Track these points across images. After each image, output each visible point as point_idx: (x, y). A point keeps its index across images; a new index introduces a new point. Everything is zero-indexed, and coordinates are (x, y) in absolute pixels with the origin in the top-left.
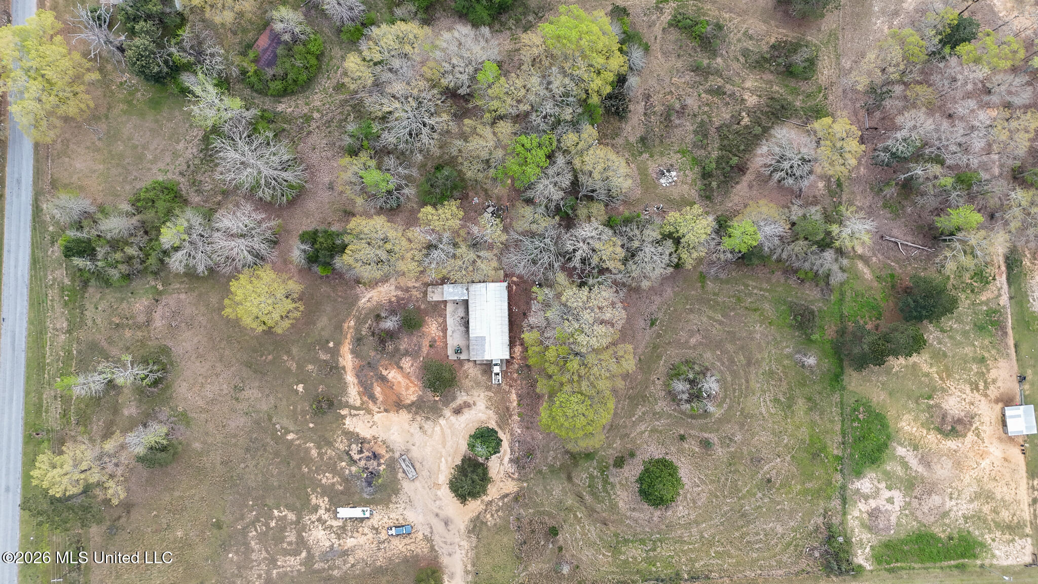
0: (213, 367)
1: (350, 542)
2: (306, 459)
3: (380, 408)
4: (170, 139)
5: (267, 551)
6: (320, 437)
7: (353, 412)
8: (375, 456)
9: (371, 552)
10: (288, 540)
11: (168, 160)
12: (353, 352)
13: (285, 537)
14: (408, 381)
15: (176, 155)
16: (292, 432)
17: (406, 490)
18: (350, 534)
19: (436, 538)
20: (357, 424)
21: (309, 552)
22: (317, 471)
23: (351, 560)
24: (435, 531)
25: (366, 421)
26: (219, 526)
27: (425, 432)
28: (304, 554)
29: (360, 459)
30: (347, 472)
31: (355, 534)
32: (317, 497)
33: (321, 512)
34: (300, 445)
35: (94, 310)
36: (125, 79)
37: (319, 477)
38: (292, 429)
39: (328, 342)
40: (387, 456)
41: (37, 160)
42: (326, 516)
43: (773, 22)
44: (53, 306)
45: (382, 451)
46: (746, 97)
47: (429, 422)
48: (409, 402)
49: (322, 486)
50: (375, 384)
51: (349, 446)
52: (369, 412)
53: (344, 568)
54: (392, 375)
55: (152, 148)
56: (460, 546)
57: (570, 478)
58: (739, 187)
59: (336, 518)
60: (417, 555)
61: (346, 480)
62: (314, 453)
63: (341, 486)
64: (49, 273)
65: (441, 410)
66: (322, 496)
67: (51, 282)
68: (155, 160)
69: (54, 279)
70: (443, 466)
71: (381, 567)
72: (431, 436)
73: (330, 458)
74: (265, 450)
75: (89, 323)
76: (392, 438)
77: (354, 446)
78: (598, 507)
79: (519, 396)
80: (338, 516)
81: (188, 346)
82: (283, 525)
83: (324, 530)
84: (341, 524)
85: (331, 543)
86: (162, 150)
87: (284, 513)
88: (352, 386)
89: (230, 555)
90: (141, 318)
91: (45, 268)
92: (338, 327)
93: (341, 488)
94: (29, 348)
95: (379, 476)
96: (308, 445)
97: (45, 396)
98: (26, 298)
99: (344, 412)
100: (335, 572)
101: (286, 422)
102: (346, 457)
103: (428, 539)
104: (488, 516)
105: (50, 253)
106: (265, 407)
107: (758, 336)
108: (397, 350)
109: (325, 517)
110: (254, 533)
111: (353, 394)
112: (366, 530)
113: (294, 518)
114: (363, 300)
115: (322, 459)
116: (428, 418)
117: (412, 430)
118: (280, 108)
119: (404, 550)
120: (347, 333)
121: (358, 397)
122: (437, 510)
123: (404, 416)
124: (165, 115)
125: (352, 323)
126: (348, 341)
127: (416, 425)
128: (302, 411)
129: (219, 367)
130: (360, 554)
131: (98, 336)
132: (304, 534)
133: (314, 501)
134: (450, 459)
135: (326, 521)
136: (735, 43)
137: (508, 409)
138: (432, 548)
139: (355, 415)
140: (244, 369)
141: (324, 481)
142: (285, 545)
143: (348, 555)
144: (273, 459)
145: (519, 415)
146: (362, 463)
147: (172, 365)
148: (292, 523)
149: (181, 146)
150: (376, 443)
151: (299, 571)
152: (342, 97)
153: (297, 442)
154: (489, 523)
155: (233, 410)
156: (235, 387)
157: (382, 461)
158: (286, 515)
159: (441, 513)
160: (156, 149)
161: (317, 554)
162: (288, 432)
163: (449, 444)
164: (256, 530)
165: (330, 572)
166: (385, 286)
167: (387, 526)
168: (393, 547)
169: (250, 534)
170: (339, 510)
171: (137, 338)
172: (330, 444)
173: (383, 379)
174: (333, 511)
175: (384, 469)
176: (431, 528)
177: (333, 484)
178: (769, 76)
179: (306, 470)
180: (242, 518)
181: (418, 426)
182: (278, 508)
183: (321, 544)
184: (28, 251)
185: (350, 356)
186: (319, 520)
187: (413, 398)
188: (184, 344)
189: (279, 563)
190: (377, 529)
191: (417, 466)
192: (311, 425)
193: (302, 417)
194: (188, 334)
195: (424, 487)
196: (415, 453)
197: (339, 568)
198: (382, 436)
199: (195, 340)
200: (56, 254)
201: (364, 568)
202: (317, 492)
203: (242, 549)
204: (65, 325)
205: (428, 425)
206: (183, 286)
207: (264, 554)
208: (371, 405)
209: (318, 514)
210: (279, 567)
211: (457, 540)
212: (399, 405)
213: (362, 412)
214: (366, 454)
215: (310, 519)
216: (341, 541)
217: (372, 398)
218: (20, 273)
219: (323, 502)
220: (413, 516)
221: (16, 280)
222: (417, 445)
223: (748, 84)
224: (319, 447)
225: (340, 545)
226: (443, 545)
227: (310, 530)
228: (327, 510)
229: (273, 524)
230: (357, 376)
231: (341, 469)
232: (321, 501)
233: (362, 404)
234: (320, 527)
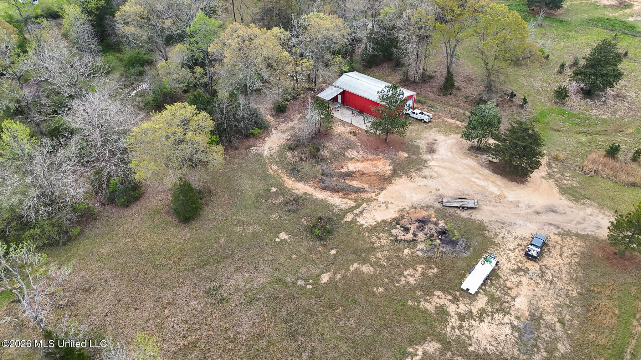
3: (374, 192)
6: (354, 253)
7: (357, 211)
8: (423, 222)
9: (550, 292)
12: (299, 180)
14: (370, 163)
16: (322, 273)
17: (486, 220)
18: (507, 298)
19: (567, 227)
20: (373, 215)
22: (392, 280)
23: (551, 318)
24: (557, 223)
25: (377, 207)
27: (431, 177)
29: (415, 235)
31: (513, 292)
32: (427, 301)
33: (452, 308)
34: (344, 277)
37: (403, 282)
38: (318, 271)
39: (269, 190)
40: (432, 213)
42: (462, 306)
45: (422, 214)
47: (425, 169)
48: (390, 172)
49: (415, 288)
50: (347, 182)
51: (390, 234)
52: (369, 200)
54: (351, 167)
56: (591, 215)
59: (473, 297)
60: (583, 253)
61: (428, 260)
62: (366, 269)
63: (432, 269)
65: (420, 158)
66: (432, 295)
70: (483, 183)
71: (580, 294)
72: (440, 176)
73: (388, 259)
74: (312, 314)
76: (415, 199)
77: (394, 231)
80: (472, 291)
83: (482, 321)
84: (486, 299)
85: (509, 326)
87: (420, 353)
88: (331, 198)
92: (265, 176)
93: (435, 270)
95: (451, 231)
96: (352, 269)
99: (349, 218)
100: (562, 349)
101: (304, 272)
103: (565, 234)
104: (565, 182)
108: (333, 152)
109: (463, 308)
111: (339, 202)
112: (514, 279)
114: (266, 152)
115: (382, 266)
116: (419, 170)
117: (421, 184)
119: (567, 261)
120: (278, 175)
121: (346, 200)
122: (532, 210)
123: (401, 181)
125: (274, 167)
126: (285, 178)
128: (309, 250)
129: (167, 294)
130: (547, 305)
132: (471, 349)
133: (430, 308)
135: (470, 312)
138: (579, 236)
139: (361, 212)
140: (202, 270)
141: (412, 281)
143: (541, 317)
144: (334, 314)
146: (421, 235)
150: (408, 213)
153: (339, 276)
154: (574, 185)
155: (229, 315)
156: (208, 292)
157: (434, 219)
158: (425, 353)
159: (537, 208)
161: (516, 353)
162: (317, 278)
163: (460, 169)
165: (557, 354)
166: (272, 137)
168: (557, 268)
170: (464, 287)
172: (372, 249)
173: (349, 175)
175: (446, 223)
176: (551, 224)
177: (424, 274)
179: (381, 289)
181: (420, 179)
183: (503, 337)
185: (301, 185)
186: (462, 317)
187: (389, 167)
190: (519, 269)
192: (333, 252)
193: (316, 254)
195: (495, 206)
196: (448, 193)
197: (557, 339)
198: (406, 205)
201: (573, 312)
202: (420, 297)
205: (426, 172)
208: (364, 196)
209: (453, 314)
211: (581, 213)
212: (386, 179)
213: (364, 205)
214: (413, 227)
215: (453, 328)
216: (513, 313)
217: (357, 190)
219: (440, 298)
222: (440, 187)
224: (366, 261)
225: (517, 318)
226: (581, 226)
227: (470, 338)
228: (455, 301)
231: (411, 256)
232: (436, 299)
233: (356, 200)
234: (474, 323)
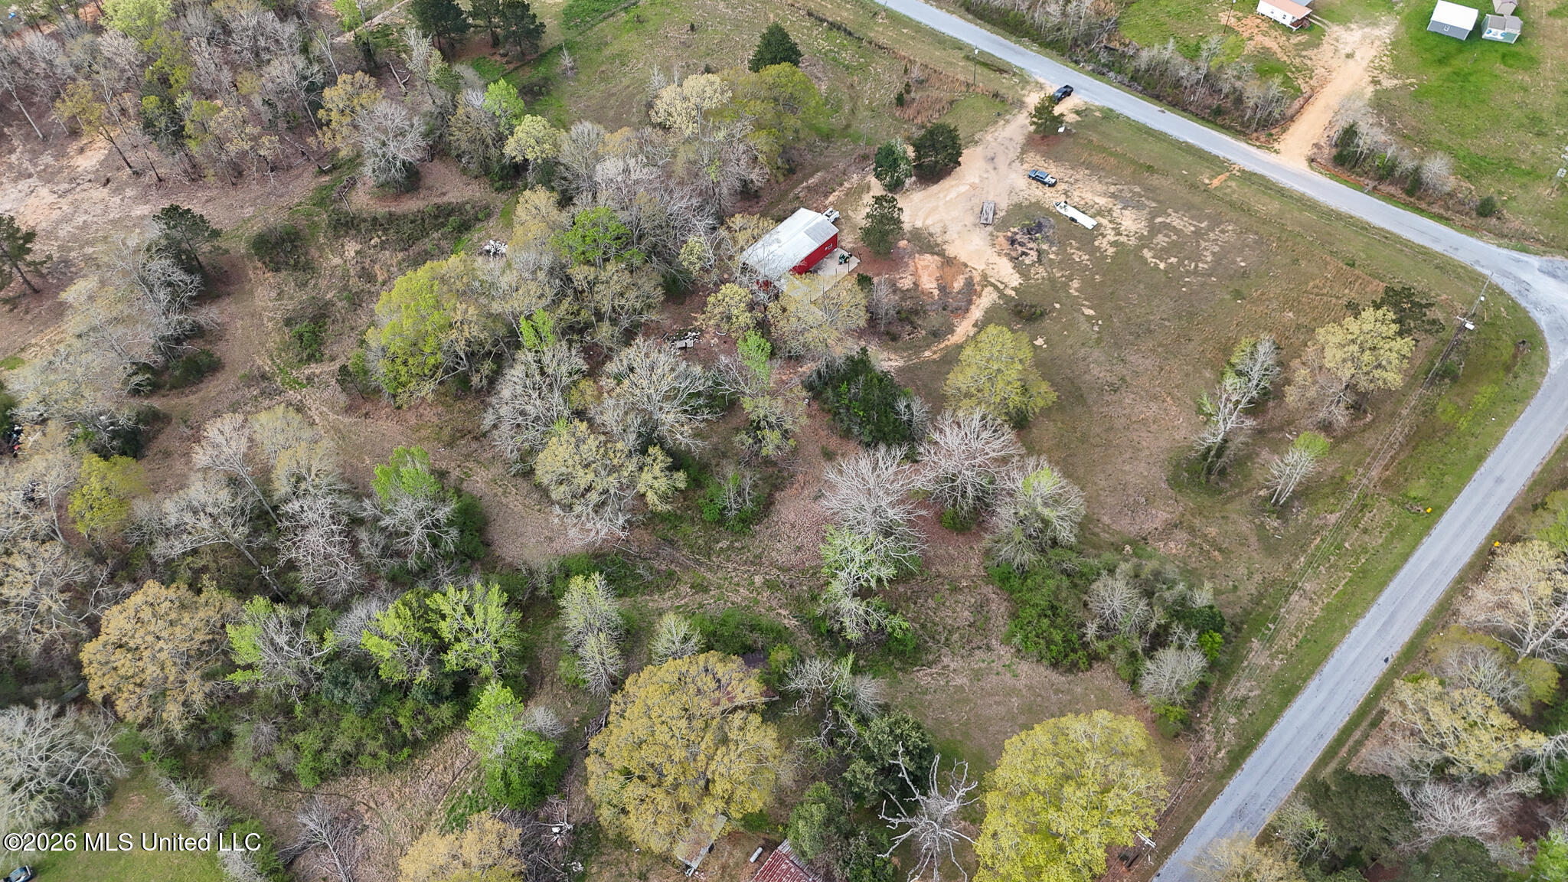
0: (1126, 428)
1: (1102, 201)
2: (1088, 284)
3: (971, 271)
4: (967, 701)
5: (1198, 245)
6: (1057, 292)
7: (1002, 287)
8: (1013, 242)
9: (1087, 183)
10: (1167, 239)
11: (994, 678)
12: (952, 332)
13: (1167, 243)
14: (920, 271)
15: (977, 675)
16: (1084, 314)
17: (1007, 201)
18: (1097, 206)
19: (1012, 156)
20: (1007, 275)
21: (1153, 218)
22: (1086, 268)
23: (1112, 189)
24: (1009, 161)
25: (995, 271)
26: (1238, 294)
27: (945, 227)
28: (1159, 220)
29: (1031, 249)
30: (1054, 249)
31: (1092, 202)
32: (1105, 251)
33: (1112, 238)
34: (1086, 299)
35: (1241, 588)
36: (963, 823)
37: (1088, 263)
38: (1081, 316)
40: (1000, 234)
41: (1190, 822)
42: (1108, 232)
43: (247, 287)
44: (1297, 628)
45: (1001, 240)
46: (353, 254)
47: (932, 230)
48: (936, 257)
49: (1092, 255)
50: (955, 291)
51: (1033, 265)
52: (984, 277)
53: (1125, 187)
54: (929, 284)
55: (1002, 710)
56: (996, 139)
57: (848, 126)
58: (454, 200)
59: (1100, 224)
60: (1043, 156)
61: (1062, 244)
62: (1075, 284)
63: (1071, 243)
64: (1276, 669)
65: (910, 232)
66: (1099, 248)
67: (1280, 656)
68: (1013, 691)
69: (1272, 657)
70: (953, 194)
71: (1086, 169)
72: (941, 221)
73: (1062, 269)
74: (1129, 319)
75: (1257, 578)
76: (981, 243)
77: (1027, 262)
78: (845, 97)
79: (826, 196)
80: (1096, 224)
81: (1142, 468)
82: (1162, 253)
83: (1120, 224)
84: (1100, 217)
85: (1123, 211)
86: (991, 695)
87: (1154, 260)
88: (981, 305)
89: (1243, 264)
90: (1182, 535)
91: (1278, 679)
93: (1073, 242)
94: (1368, 604)
95: (1024, 225)
96: (1077, 294)
97: (1380, 541)
98: (1332, 661)
99: (1011, 293)
100: (1137, 189)
101: (1084, 326)
102: (1044, 261)
103: (1021, 160)
105: (1256, 692)
106: (1096, 353)
107: (582, 105)
108: (903, 299)
109: (1110, 232)
110: (1200, 265)
111: (987, 299)
112: (1076, 199)
113: (1145, 251)
115: (1072, 275)
116: (931, 235)
117: (955, 236)
118: (792, 622)
119: (1052, 166)
120: (940, 350)
121: (984, 294)
122: (992, 171)
123: (951, 251)
124: (948, 733)
125: (927, 354)
126: (946, 342)
127: (947, 237)
128: (1056, 323)
129: (1119, 423)
130: (1100, 188)
131: (1256, 556)
132: (1146, 233)
133: (1111, 251)
134: (941, 195)
135: (1113, 228)
136: (297, 298)
137: (847, 195)
138: (1023, 152)
139: (1002, 283)
140: (1090, 402)
141: (1086, 257)
142: (1174, 237)
143: (1113, 194)
144: (1126, 307)
145: (841, 185)
146: (1031, 245)
147: (1178, 465)
148: (1151, 249)
149: (960, 680)
150: (1002, 250)
151: (1176, 212)
152: (708, 575)
153: (1086, 303)
155: (1136, 374)
156: (1115, 391)
157: (1009, 234)
158: (1153, 258)
159: (989, 167)
160: (997, 703)
161: (1145, 212)
162: (1089, 318)
164: (1197, 266)
165: (1143, 193)
167: (1052, 189)
169: (1206, 266)
170: (1090, 227)
171: (1204, 520)
172: (1052, 280)
173: (942, 289)
174: (1096, 231)
175: (1014, 227)
176: (1010, 165)
177: (1078, 249)
178: (314, 252)
179: (1097, 277)
180: (1203, 285)
182: (1156, 268)
183: (1134, 216)
184: (1289, 714)
185: (958, 330)
186: (1119, 234)
187: (928, 257)
188: (1146, 474)
189: (1193, 229)
191: (977, 210)
192: (1057, 306)
193: (1061, 318)
194: (1132, 479)
195: (988, 192)
196: (970, 219)
197: (1131, 191)
198: (989, 251)
199: (1127, 468)
200: (1248, 684)
201: (1104, 177)
202: (1102, 254)
203: (1224, 262)
204: (1295, 597)
205: (936, 229)
206: (1097, 530)
207: (1203, 244)
208: (977, 279)
209: (1116, 238)
210: (1194, 226)
211: (994, 144)
212: (949, 262)
213: (992, 280)
214: (1020, 249)
215: (1129, 240)
216: (1110, 207)
217: (969, 283)
218: (1322, 696)
219: (1102, 243)
220: (1021, 182)
221: (1332, 693)
222: (961, 223)
223: (337, 261)
224: (1066, 285)
225: (1114, 205)
226: (1011, 149)
227: (1136, 233)
228: (1103, 235)
229: (1173, 260)
230: (967, 310)
231: (1057, 254)
232: (1103, 245)
233: (986, 286)
234: (1123, 228)
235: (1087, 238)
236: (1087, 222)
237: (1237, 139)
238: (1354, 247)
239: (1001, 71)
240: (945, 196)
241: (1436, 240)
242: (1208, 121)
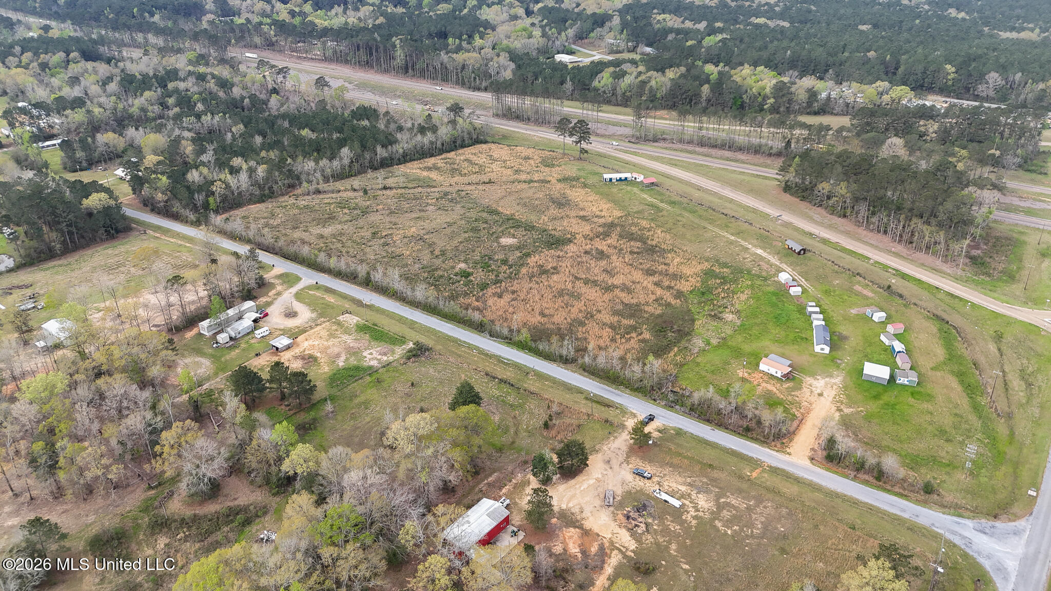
1: (683, 488)
2: (682, 547)
3: (602, 539)
5: (751, 517)
6: (662, 552)
7: (624, 550)
8: (628, 518)
9: (672, 476)
10: (729, 513)
12: (593, 584)
13: (731, 516)
14: (567, 540)
16: (682, 568)
17: (621, 490)
18: (680, 492)
19: (621, 460)
20: (627, 541)
21: (718, 499)
22: (679, 535)
23: (689, 480)
24: (619, 463)
25: (618, 539)
26: (783, 551)
27: (581, 508)
28: (722, 500)
29: (641, 522)
30: (656, 522)
31: (676, 489)
32: (690, 523)
33: (694, 514)
34: (682, 557)
37: (680, 531)
38: (681, 570)
40: (619, 512)
42: (691, 509)
45: (620, 516)
46: (162, 546)
47: (573, 511)
48: (577, 530)
49: (682, 526)
50: (593, 554)
51: (643, 533)
52: (612, 543)
53: (697, 479)
54: (574, 549)
56: (609, 449)
57: (513, 443)
58: (242, 504)
59: (684, 504)
60: (641, 459)
61: (661, 518)
62: (674, 547)
65: (559, 513)
66: (686, 521)
70: (585, 486)
71: (670, 467)
72: (579, 504)
73: (663, 536)
74: (713, 571)
76: (607, 519)
77: (639, 532)
78: (511, 424)
79: (500, 489)
80: (681, 504)
82: (728, 523)
83: (697, 504)
84: (683, 499)
85: (698, 495)
88: (612, 564)
89: (782, 529)
93: (668, 517)
95: (634, 506)
96: (675, 554)
99: (631, 554)
100: (705, 480)
101: (684, 577)
102: (651, 531)
103: (627, 462)
107: (337, 435)
108: (557, 561)
110: (754, 531)
111: (614, 559)
112: (666, 487)
113: (717, 522)
115: (670, 540)
116: (573, 514)
117: (589, 514)
119: (648, 466)
121: (613, 555)
122: (609, 470)
123: (587, 525)
127: (584, 515)
128: (664, 575)
130: (680, 479)
132: (715, 510)
133: (694, 522)
134: (577, 486)
135: (693, 507)
137: (514, 488)
138: (628, 457)
139: (624, 547)
141: (678, 527)
142: (734, 512)
143: (689, 483)
144: (710, 562)
145: (510, 481)
146: (640, 520)
148: (720, 521)
150: (622, 523)
151: (732, 494)
153: (682, 560)
157: (625, 512)
158: (723, 527)
159: (606, 466)
161: (712, 495)
162: (686, 571)
164: (752, 532)
165: (709, 482)
167: (650, 481)
169: (758, 532)
170: (678, 506)
172: (657, 544)
173: (584, 552)
174: (682, 509)
175: (628, 507)
176: (620, 465)
177: (672, 522)
179: (687, 541)
180: (759, 545)
182: (726, 533)
183: (705, 498)
185: (597, 583)
186: (697, 510)
187: (572, 529)
189: (745, 506)
191: (602, 496)
192: (663, 563)
193: (667, 572)
195: (608, 484)
196: (598, 503)
197: (700, 481)
198: (613, 524)
201: (682, 472)
202: (688, 525)
203: (770, 528)
205: (576, 510)
207: (754, 516)
208: (607, 545)
209: (696, 514)
211: (608, 452)
212: (586, 533)
213: (617, 545)
214: (634, 523)
215: (705, 515)
216: (689, 492)
217: (602, 548)
219: (687, 517)
220: (629, 477)
222: (592, 505)
224: (667, 548)
225: (692, 491)
227: (709, 509)
228: (687, 511)
229: (735, 528)
230: (602, 568)
231: (659, 526)
232: (689, 518)
233: (613, 550)
234: (699, 506)
235: (677, 514)
236: (676, 503)
237: (763, 447)
238: (852, 515)
239: (609, 406)
240: (580, 487)
241: (904, 511)
242: (742, 435)
